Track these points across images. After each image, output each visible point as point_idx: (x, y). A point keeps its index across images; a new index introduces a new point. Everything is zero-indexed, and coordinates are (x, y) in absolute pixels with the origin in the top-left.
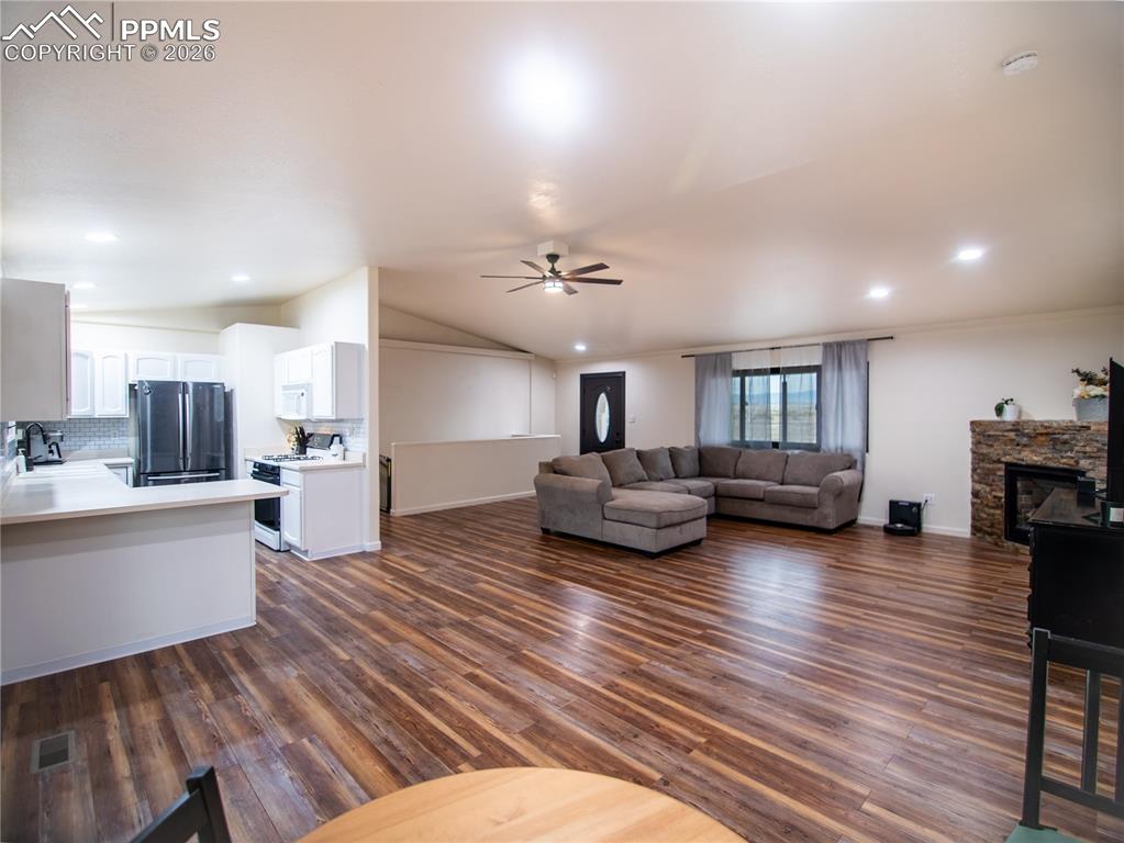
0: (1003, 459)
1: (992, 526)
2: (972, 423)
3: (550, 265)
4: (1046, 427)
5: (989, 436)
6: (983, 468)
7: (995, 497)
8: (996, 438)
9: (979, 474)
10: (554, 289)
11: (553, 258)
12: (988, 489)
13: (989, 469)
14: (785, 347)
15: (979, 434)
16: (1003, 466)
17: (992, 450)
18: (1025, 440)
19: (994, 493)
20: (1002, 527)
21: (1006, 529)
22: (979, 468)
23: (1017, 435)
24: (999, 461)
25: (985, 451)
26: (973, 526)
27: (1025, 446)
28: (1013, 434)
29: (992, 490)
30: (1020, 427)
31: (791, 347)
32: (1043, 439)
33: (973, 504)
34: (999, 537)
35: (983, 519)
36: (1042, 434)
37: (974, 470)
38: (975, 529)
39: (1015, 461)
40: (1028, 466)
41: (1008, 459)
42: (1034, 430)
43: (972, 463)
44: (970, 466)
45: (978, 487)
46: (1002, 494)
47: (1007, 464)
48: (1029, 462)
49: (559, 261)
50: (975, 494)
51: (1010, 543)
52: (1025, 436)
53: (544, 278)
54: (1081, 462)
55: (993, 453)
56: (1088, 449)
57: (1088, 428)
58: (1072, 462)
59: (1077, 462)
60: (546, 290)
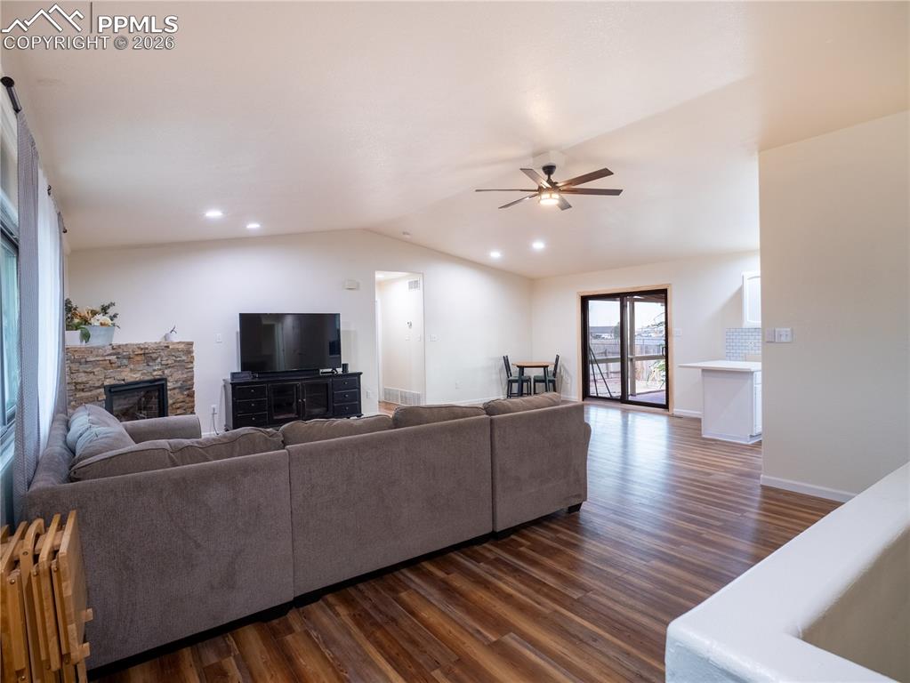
0: (104, 383)
3: (546, 177)
4: (142, 349)
5: (88, 364)
8: (95, 363)
10: (550, 200)
11: (549, 170)
16: (102, 390)
17: (92, 377)
18: (125, 362)
23: (117, 358)
24: (101, 386)
25: (85, 379)
27: (125, 366)
28: (114, 357)
30: (120, 351)
32: (139, 358)
36: (138, 355)
39: (117, 382)
40: (130, 384)
41: (107, 383)
42: (134, 352)
47: (106, 387)
48: (132, 380)
49: (556, 172)
52: (124, 357)
53: (540, 190)
54: (166, 372)
55: (94, 380)
56: (169, 362)
57: (168, 347)
58: (160, 373)
59: (163, 372)
60: (542, 202)
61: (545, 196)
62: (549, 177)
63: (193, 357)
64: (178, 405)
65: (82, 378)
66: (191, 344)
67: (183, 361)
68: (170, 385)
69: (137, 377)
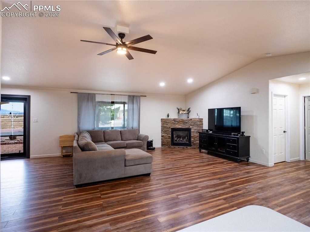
0: (171, 127)
1: (168, 143)
2: (162, 119)
5: (166, 122)
6: (165, 130)
7: (168, 136)
8: (169, 123)
9: (163, 131)
11: (122, 36)
12: (166, 135)
13: (167, 130)
14: (116, 95)
15: (163, 122)
16: (171, 129)
17: (167, 125)
18: (177, 123)
19: (168, 135)
20: (171, 143)
21: (172, 143)
22: (164, 130)
24: (170, 128)
25: (165, 126)
26: (162, 144)
27: (177, 124)
28: (173, 121)
29: (167, 135)
30: (175, 120)
31: (118, 95)
32: (181, 122)
33: (162, 139)
34: (169, 145)
35: (165, 142)
36: (181, 121)
37: (162, 131)
38: (162, 145)
39: (174, 128)
40: (177, 128)
42: (179, 120)
43: (161, 129)
44: (161, 130)
45: (163, 134)
46: (171, 135)
47: (171, 128)
48: (178, 127)
50: (162, 136)
51: (173, 146)
52: (177, 122)
53: (117, 45)
54: (190, 127)
55: (168, 126)
56: (192, 124)
57: (192, 120)
58: (188, 127)
59: (189, 127)
60: (118, 52)
61: (119, 49)
62: (122, 40)
63: (203, 124)
64: (195, 137)
65: (165, 125)
66: (202, 119)
67: (198, 124)
68: (192, 131)
69: (180, 127)
